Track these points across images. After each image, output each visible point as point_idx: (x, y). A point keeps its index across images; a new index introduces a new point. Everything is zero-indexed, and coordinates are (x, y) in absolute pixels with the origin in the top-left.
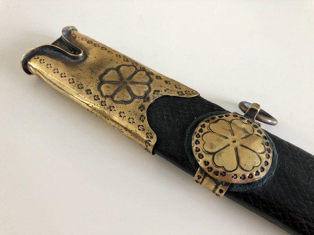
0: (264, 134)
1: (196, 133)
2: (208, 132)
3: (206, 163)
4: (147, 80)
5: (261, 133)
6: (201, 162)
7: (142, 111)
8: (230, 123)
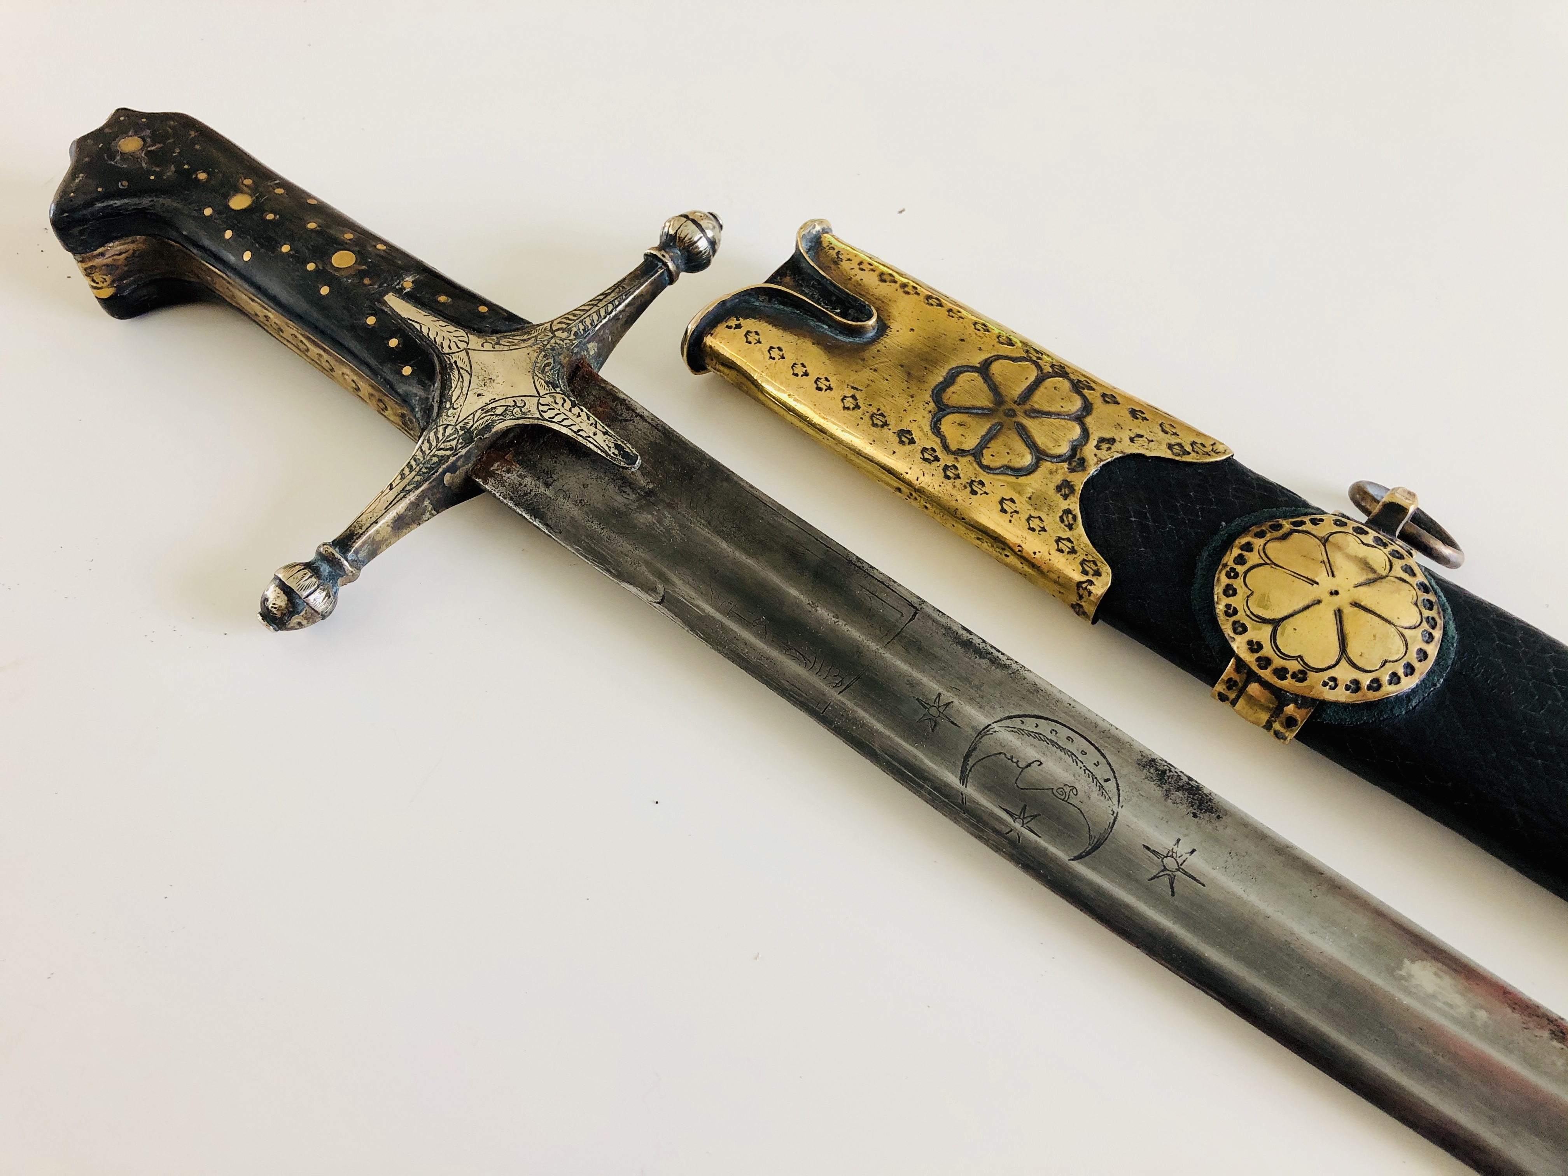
0: (1421, 578)
1: (1225, 565)
2: (1261, 565)
3: (1254, 647)
4: (1076, 405)
5: (1413, 574)
6: (1239, 645)
7: (1066, 497)
8: (1325, 541)
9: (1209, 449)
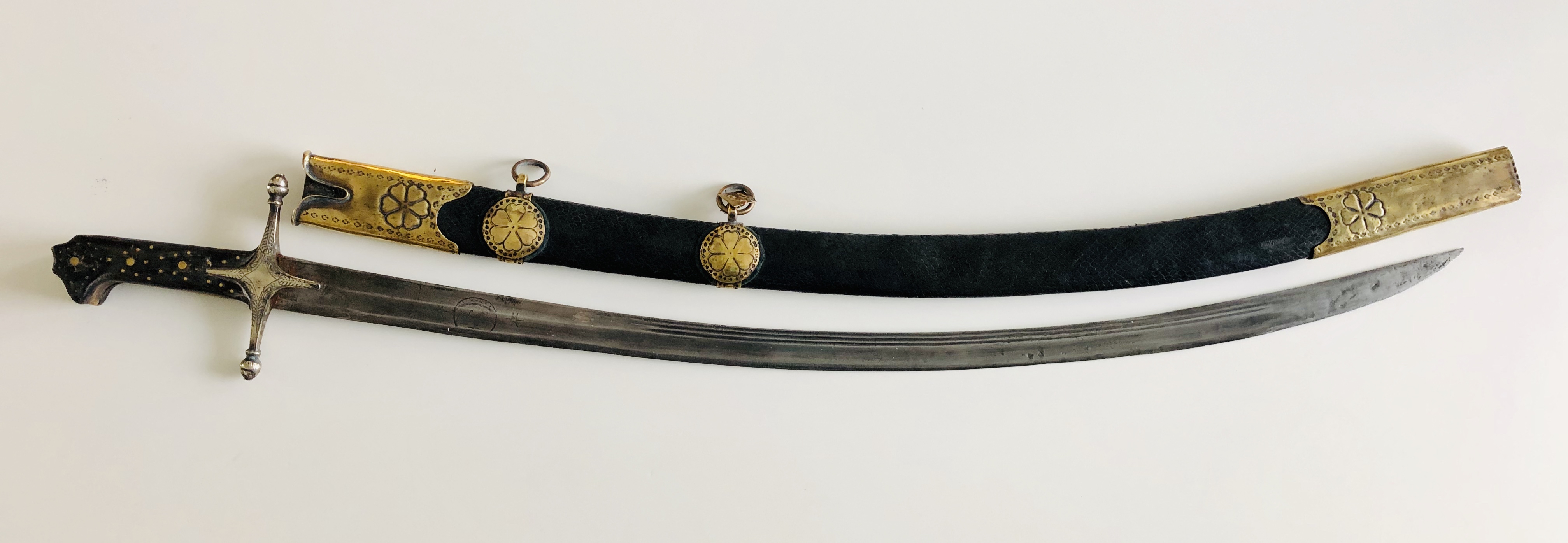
0: (533, 208)
1: (485, 220)
2: (494, 216)
3: (501, 251)
4: (421, 193)
6: (498, 247)
7: (434, 228)
8: (505, 210)
9: (465, 190)
